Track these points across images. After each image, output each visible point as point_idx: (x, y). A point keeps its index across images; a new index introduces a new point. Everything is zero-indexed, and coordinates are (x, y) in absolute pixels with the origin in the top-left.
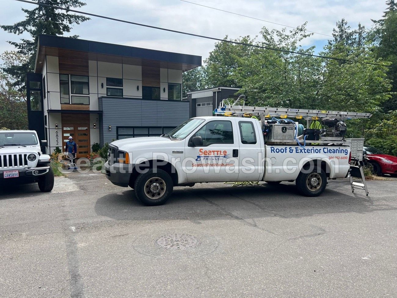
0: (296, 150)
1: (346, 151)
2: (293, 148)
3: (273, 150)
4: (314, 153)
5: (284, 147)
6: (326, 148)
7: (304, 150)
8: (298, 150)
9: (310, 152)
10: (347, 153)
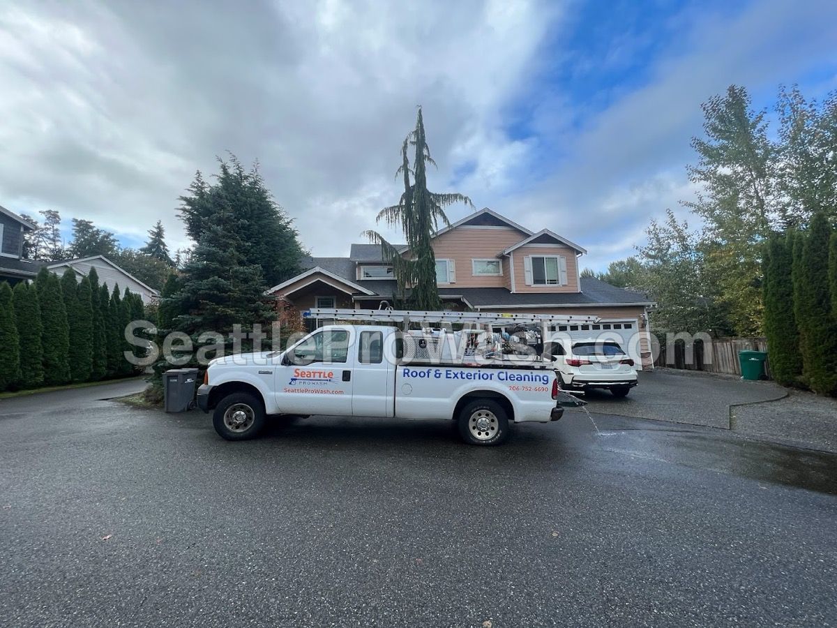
0: (447, 374)
1: (545, 378)
2: (443, 370)
3: (407, 373)
4: (479, 378)
5: (425, 369)
6: (503, 373)
7: (462, 373)
8: (450, 374)
9: (473, 377)
10: (547, 381)
